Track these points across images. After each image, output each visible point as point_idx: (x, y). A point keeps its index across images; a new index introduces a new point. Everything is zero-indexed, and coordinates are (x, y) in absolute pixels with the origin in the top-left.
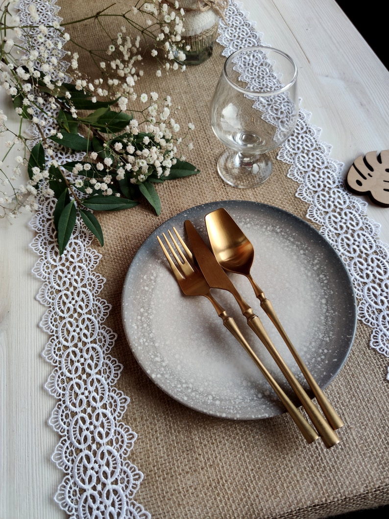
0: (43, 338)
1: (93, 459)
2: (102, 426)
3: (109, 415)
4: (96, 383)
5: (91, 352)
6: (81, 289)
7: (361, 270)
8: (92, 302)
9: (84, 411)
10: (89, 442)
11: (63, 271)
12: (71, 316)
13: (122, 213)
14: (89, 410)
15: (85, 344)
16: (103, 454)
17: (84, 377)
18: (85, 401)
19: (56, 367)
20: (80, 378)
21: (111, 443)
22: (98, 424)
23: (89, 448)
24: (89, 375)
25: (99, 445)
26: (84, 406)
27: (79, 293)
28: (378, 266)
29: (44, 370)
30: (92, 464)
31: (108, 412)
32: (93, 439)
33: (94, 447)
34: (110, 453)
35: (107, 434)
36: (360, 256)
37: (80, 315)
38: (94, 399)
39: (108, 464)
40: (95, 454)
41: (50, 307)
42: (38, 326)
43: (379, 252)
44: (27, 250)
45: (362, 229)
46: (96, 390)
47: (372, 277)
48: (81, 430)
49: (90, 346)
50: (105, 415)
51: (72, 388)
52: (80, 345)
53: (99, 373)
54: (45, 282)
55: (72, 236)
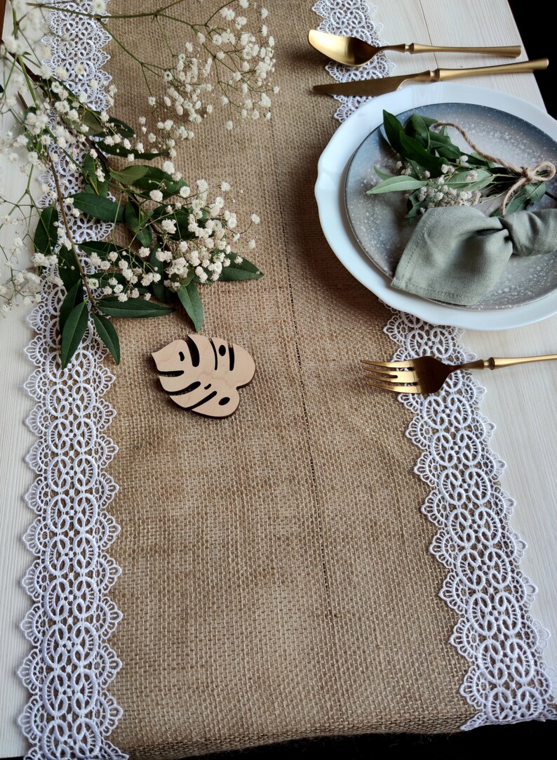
0: (28, 477)
1: (66, 635)
2: (84, 597)
3: (94, 586)
4: (84, 544)
5: (84, 504)
6: (83, 420)
7: (444, 449)
8: (94, 439)
9: (65, 576)
10: (66, 614)
11: (63, 392)
12: (66, 454)
13: (151, 321)
14: (71, 576)
15: (78, 492)
16: (79, 631)
17: (71, 534)
18: (68, 563)
19: (40, 516)
20: (66, 534)
21: (90, 619)
22: (79, 594)
23: (65, 621)
24: (77, 533)
25: (76, 620)
26: (66, 570)
27: (79, 425)
28: (468, 447)
29: (25, 517)
30: (65, 641)
31: (93, 581)
32: (71, 612)
33: (70, 621)
34: (87, 631)
35: (88, 608)
36: (447, 430)
37: (77, 454)
38: (79, 563)
39: (83, 644)
40: (70, 629)
41: (41, 438)
42: (23, 460)
43: (475, 428)
44: (21, 356)
45: (459, 392)
46: (84, 553)
47: (455, 461)
48: (58, 598)
49: (83, 495)
50: (89, 585)
51: (55, 545)
52: (72, 492)
53: (90, 531)
54: (40, 402)
55: (81, 345)
